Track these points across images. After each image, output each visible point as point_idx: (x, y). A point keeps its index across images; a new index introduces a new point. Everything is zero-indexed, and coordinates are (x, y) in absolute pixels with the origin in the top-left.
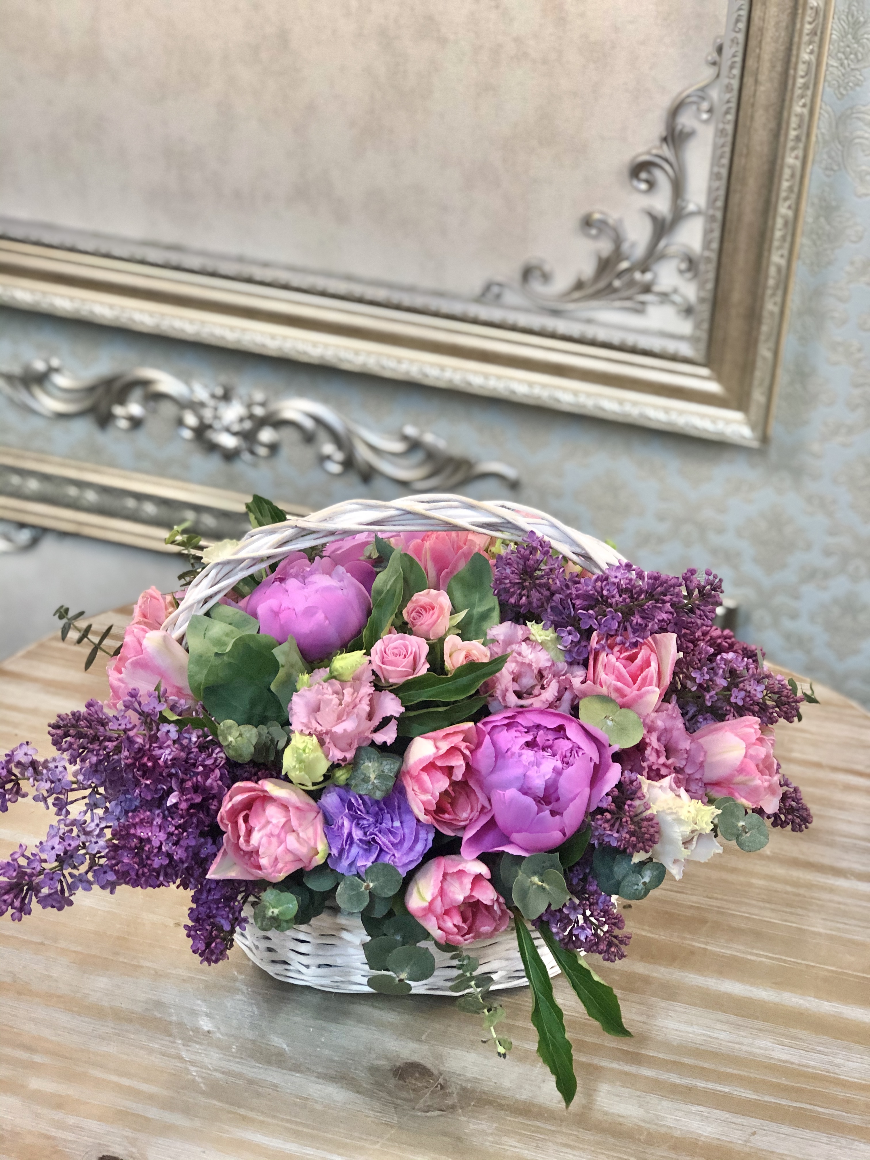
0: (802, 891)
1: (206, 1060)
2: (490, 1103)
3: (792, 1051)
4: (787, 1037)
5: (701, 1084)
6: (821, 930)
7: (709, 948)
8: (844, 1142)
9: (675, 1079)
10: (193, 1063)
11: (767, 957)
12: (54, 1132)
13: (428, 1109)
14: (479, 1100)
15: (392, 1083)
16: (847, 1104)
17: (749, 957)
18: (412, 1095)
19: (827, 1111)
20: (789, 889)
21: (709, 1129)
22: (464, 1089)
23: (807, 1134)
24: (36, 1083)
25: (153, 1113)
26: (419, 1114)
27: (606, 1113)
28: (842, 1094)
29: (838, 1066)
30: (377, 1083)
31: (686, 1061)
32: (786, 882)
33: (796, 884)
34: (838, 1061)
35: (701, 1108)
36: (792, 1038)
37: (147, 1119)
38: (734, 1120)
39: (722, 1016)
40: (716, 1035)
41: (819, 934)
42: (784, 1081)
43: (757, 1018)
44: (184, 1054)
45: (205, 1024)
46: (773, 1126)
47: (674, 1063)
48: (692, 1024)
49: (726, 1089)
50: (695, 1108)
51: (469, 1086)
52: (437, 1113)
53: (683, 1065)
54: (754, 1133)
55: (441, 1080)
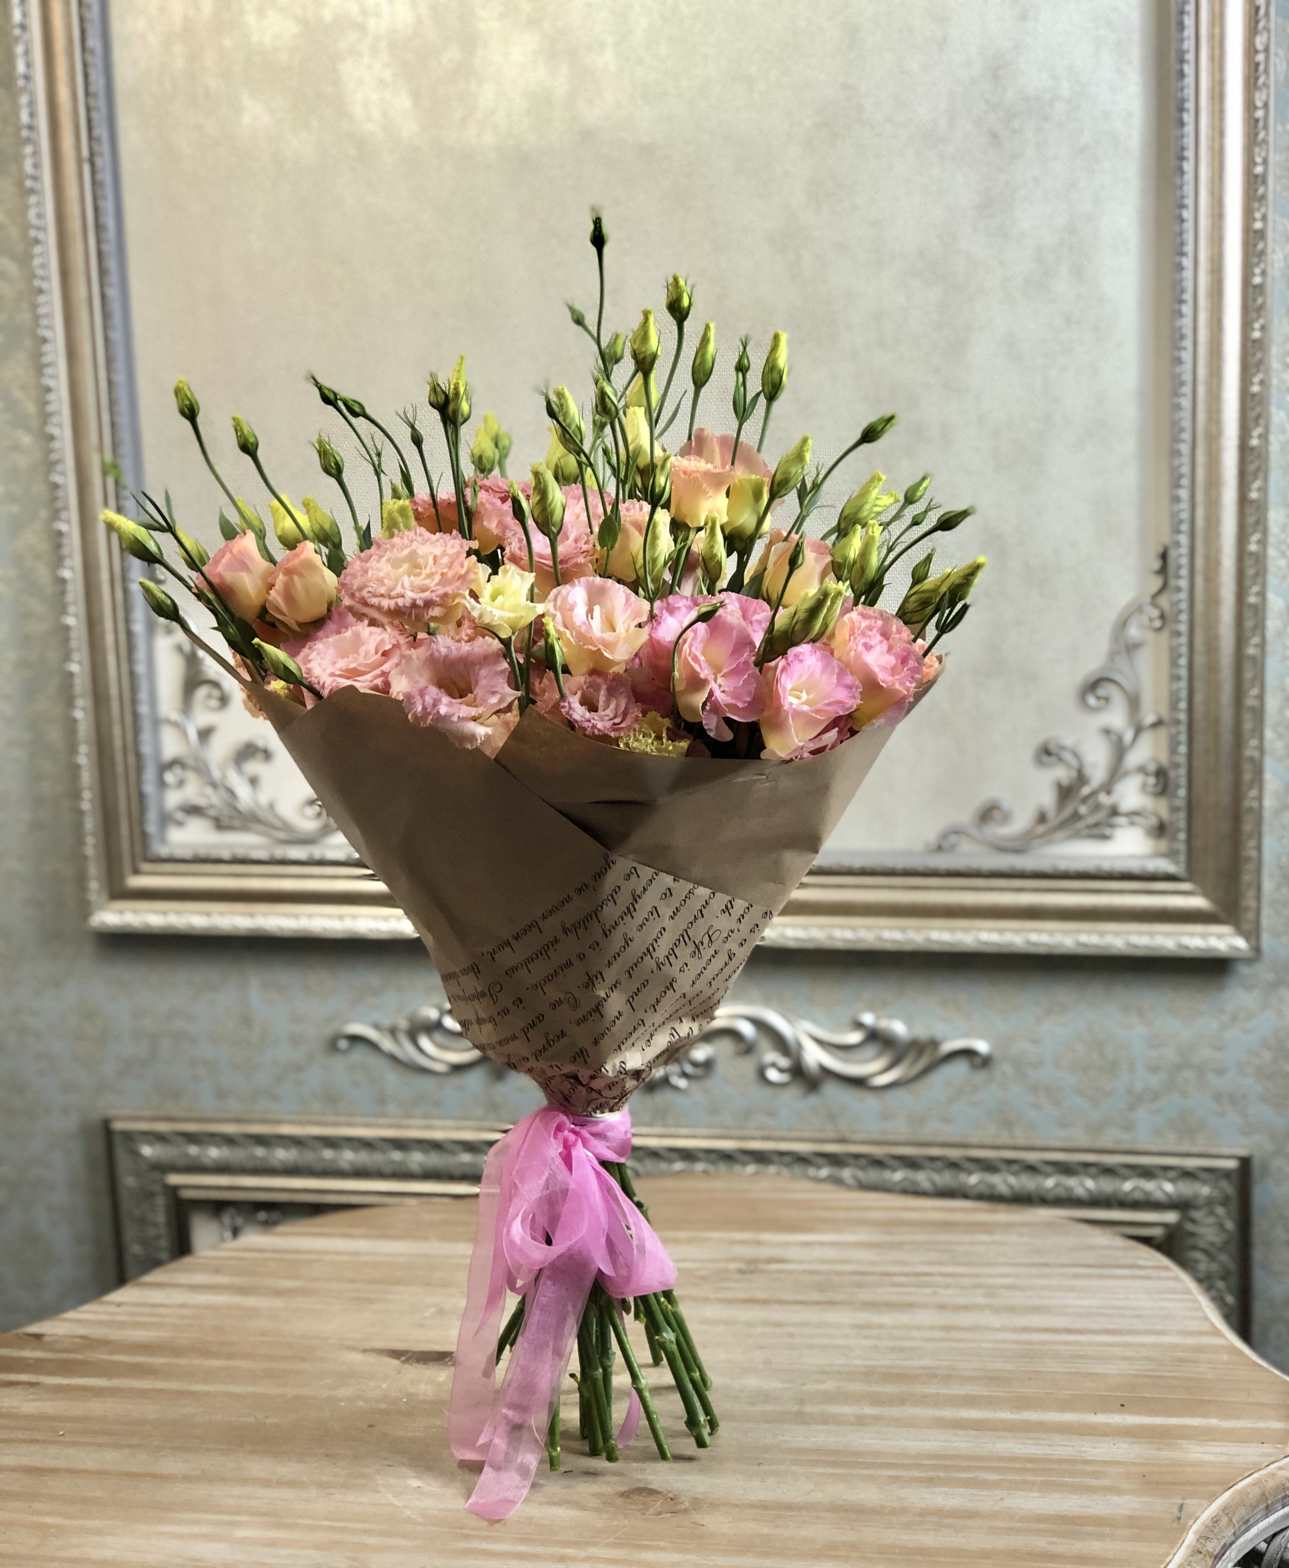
0: (1035, 1347)
1: (420, 1504)
2: (725, 1504)
3: (1035, 1447)
4: (1029, 1439)
5: (942, 1474)
6: (1059, 1370)
7: (940, 1391)
8: (1095, 1497)
9: (916, 1474)
10: (406, 1507)
11: (1003, 1392)
12: (268, 1560)
13: (660, 1513)
14: (711, 1504)
15: (619, 1501)
16: (1096, 1475)
17: (985, 1393)
18: (641, 1507)
19: (1076, 1480)
20: (1022, 1346)
21: (953, 1501)
22: (696, 1499)
23: (1057, 1495)
24: (240, 1533)
25: (370, 1540)
26: (652, 1517)
27: (845, 1500)
28: (1089, 1468)
29: (1085, 1452)
30: (604, 1503)
31: (926, 1462)
32: (1017, 1342)
33: (1030, 1343)
34: (1084, 1449)
35: (943, 1489)
36: (1034, 1439)
37: (365, 1545)
38: (981, 1493)
39: (960, 1432)
40: (955, 1444)
41: (1056, 1373)
42: (1029, 1465)
43: (997, 1430)
44: (395, 1502)
46: (1023, 1493)
47: (915, 1465)
48: (929, 1441)
49: (970, 1475)
50: (937, 1490)
51: (700, 1496)
52: (669, 1515)
53: (922, 1465)
54: (1002, 1499)
55: (671, 1495)
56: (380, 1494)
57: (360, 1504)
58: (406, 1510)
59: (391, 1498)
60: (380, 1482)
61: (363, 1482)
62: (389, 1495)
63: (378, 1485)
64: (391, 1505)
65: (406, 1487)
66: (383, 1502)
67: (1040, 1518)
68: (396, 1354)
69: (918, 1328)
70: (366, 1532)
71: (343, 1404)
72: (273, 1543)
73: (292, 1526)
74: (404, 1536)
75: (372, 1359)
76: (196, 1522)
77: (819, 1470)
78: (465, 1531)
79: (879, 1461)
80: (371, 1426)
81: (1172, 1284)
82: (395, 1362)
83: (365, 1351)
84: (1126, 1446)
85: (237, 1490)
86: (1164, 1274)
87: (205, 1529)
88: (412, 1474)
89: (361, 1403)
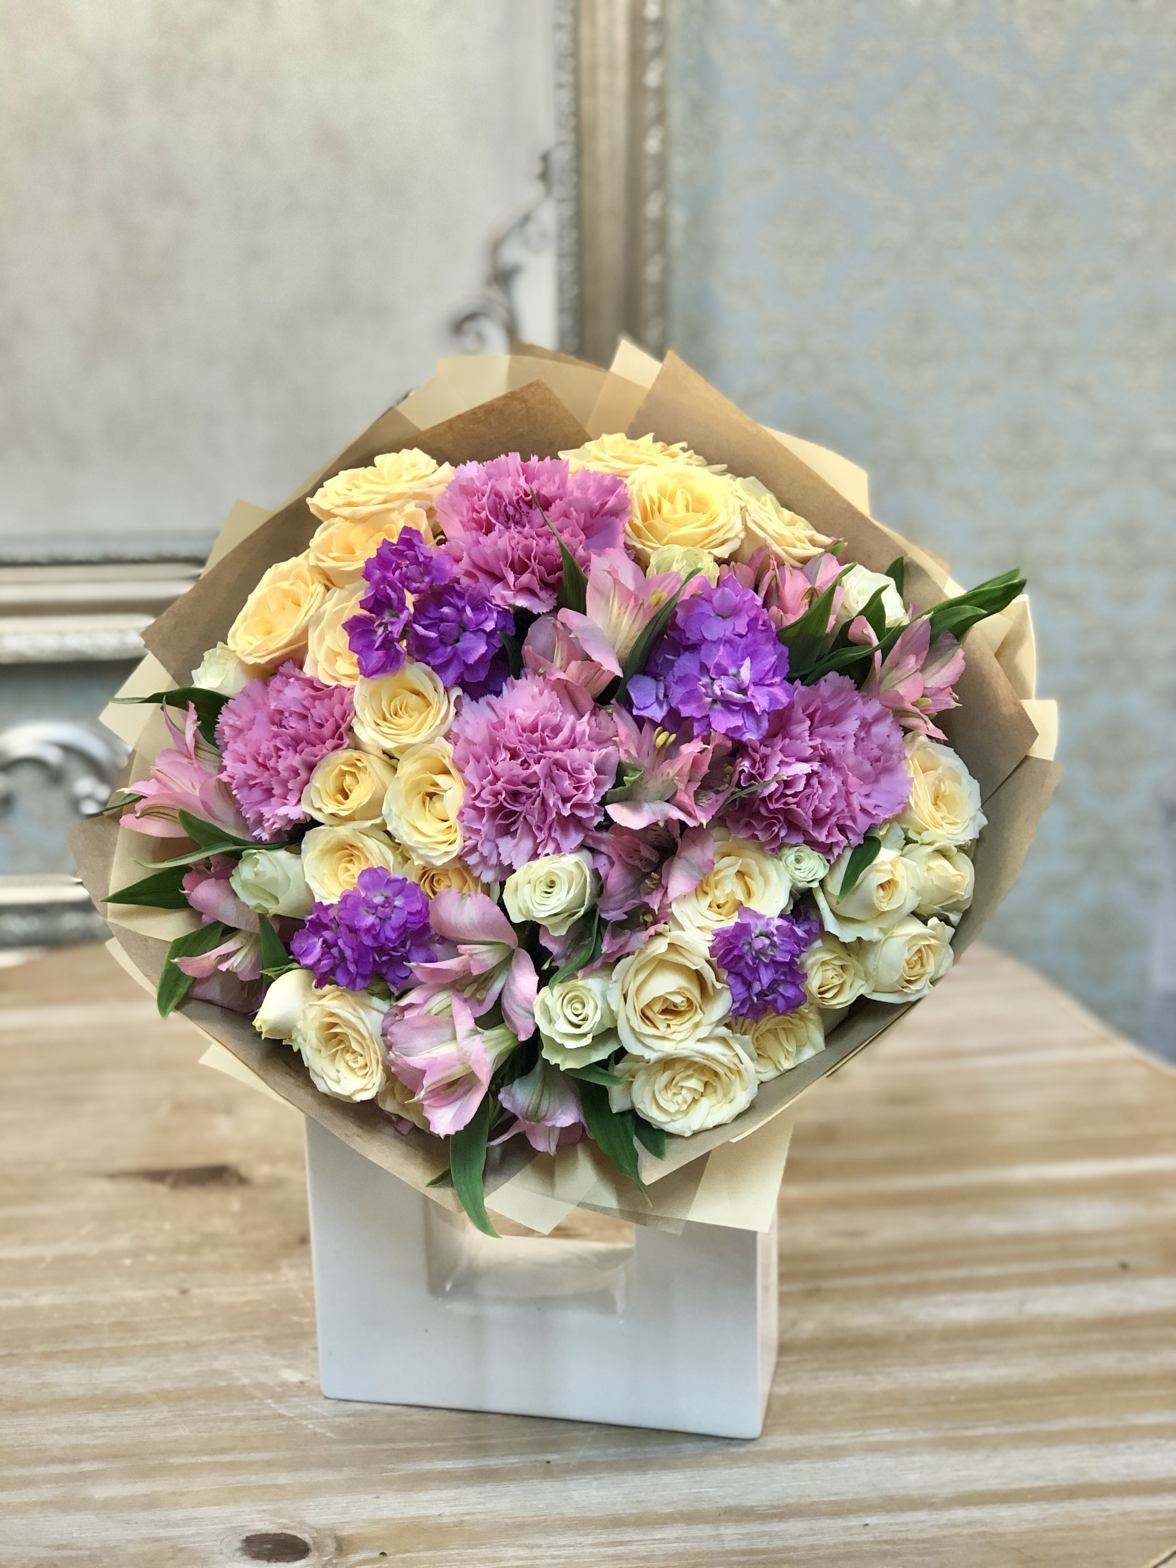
3: (1010, 1221)
9: (902, 1278)
10: (302, 1417)
12: (162, 1533)
21: (970, 1312)
23: (1081, 1288)
24: (100, 1492)
29: (1069, 1220)
35: (946, 1297)
36: (1002, 1210)
37: (280, 1487)
56: (256, 1401)
57: (238, 1420)
58: (305, 1423)
59: (273, 1405)
60: (245, 1381)
61: (223, 1384)
62: (269, 1401)
63: (244, 1386)
64: (281, 1416)
65: (285, 1385)
67: (1084, 1326)
68: (156, 1176)
70: (269, 1464)
71: (128, 1262)
72: (151, 1503)
73: (165, 1470)
74: (328, 1464)
75: (128, 1187)
76: (28, 1482)
78: (401, 1446)
80: (184, 1292)
82: (161, 1189)
83: (113, 1176)
85: (59, 1421)
87: (46, 1492)
88: (281, 1362)
89: (151, 1258)
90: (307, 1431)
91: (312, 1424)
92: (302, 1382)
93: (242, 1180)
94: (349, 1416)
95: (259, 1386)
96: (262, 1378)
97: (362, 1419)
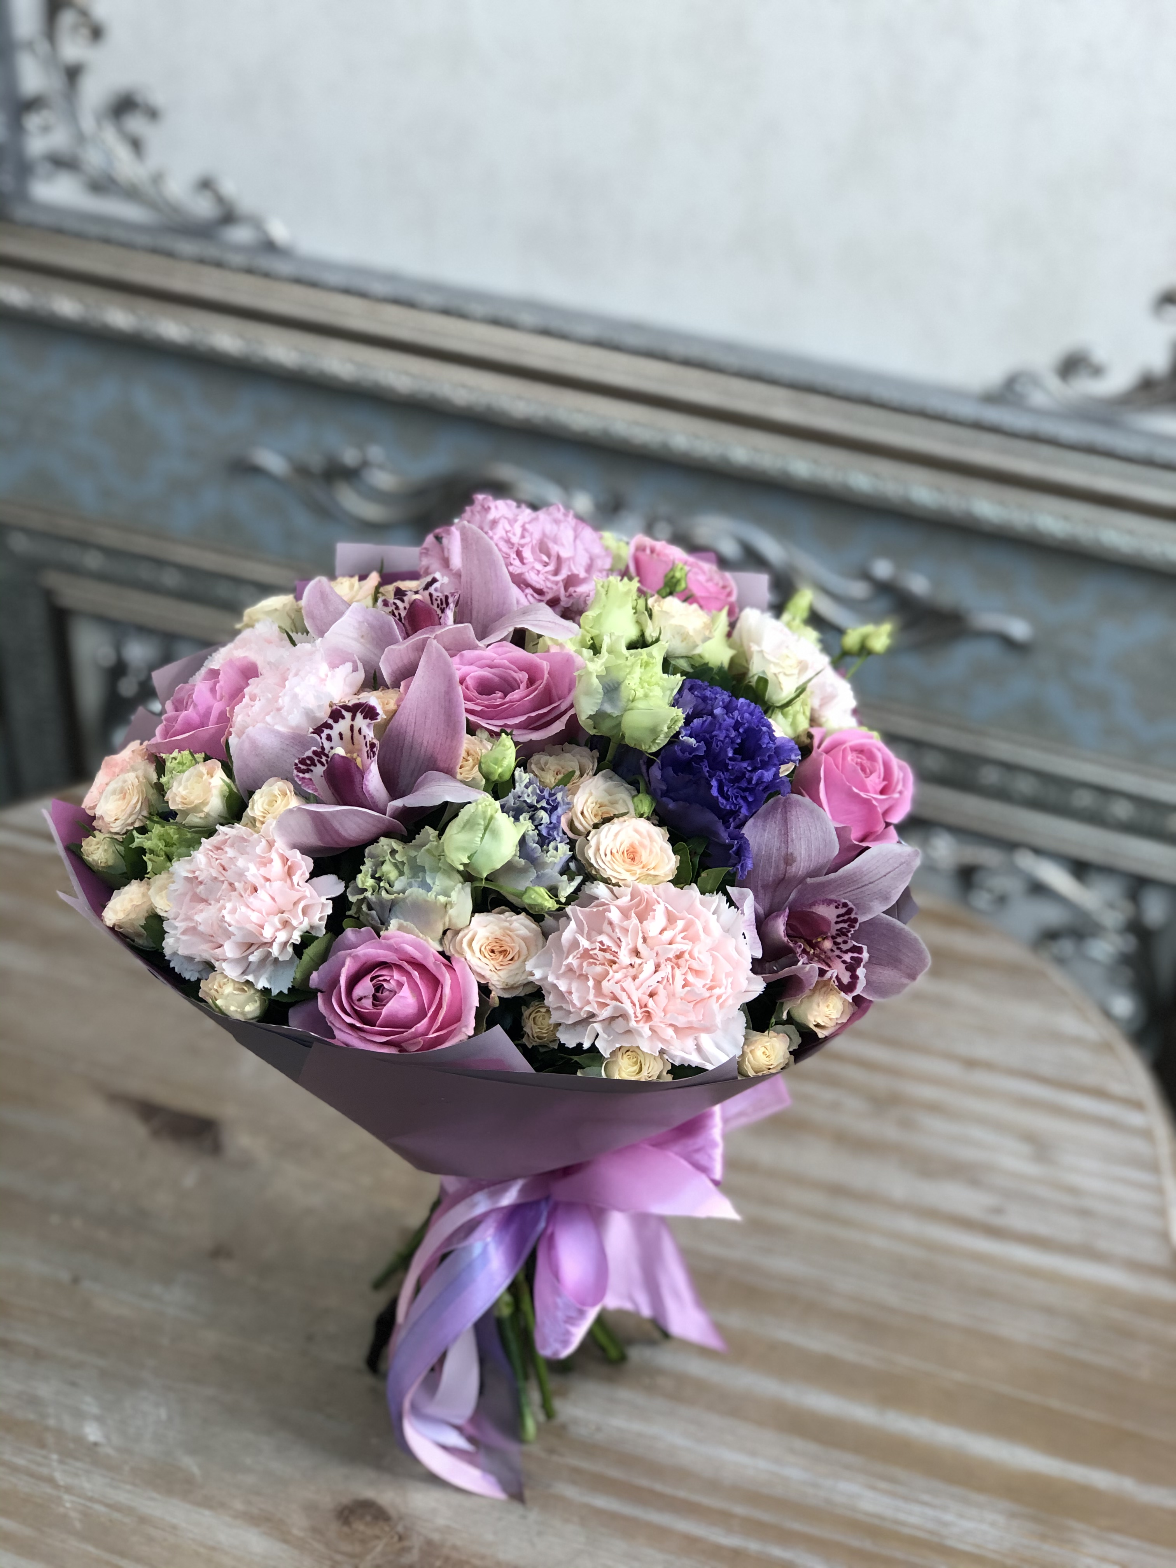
0: (936, 1258)
1: (87, 1485)
3: (886, 1500)
4: (885, 1479)
6: (954, 1319)
7: (793, 1338)
10: (68, 1489)
11: (873, 1357)
14: (447, 1559)
15: (334, 1528)
17: (849, 1357)
18: (357, 1548)
22: (429, 1543)
29: (946, 1524)
30: (315, 1530)
31: (740, 1510)
32: (915, 1242)
33: (932, 1246)
34: (946, 1517)
36: (890, 1480)
39: (799, 1443)
40: (786, 1472)
41: (948, 1324)
42: (867, 1545)
43: (846, 1449)
44: (59, 1476)
45: (92, 1433)
48: (755, 1455)
51: (436, 1537)
53: (732, 1516)
55: (400, 1528)
56: (44, 1452)
57: (15, 1469)
58: (66, 1497)
59: (55, 1464)
60: (51, 1422)
61: (31, 1416)
62: (55, 1457)
63: (47, 1429)
64: (51, 1481)
65: (80, 1440)
66: (44, 1471)
68: (147, 1111)
69: (798, 1180)
71: (56, 1219)
75: (118, 1118)
77: (601, 1502)
79: (682, 1494)
80: (76, 1280)
81: (1139, 1146)
82: (142, 1132)
83: (114, 1098)
84: (1001, 1520)
86: (1136, 1119)
88: (95, 1410)
89: (77, 1223)
90: (61, 1510)
91: (72, 1502)
92: (96, 1444)
93: (216, 1148)
94: (107, 1505)
95: (59, 1433)
96: (68, 1424)
97: (116, 1515)
